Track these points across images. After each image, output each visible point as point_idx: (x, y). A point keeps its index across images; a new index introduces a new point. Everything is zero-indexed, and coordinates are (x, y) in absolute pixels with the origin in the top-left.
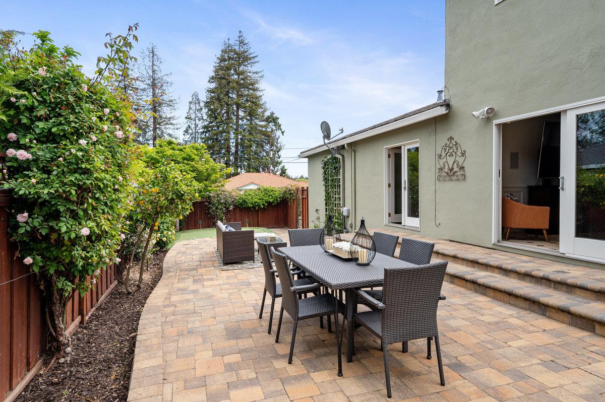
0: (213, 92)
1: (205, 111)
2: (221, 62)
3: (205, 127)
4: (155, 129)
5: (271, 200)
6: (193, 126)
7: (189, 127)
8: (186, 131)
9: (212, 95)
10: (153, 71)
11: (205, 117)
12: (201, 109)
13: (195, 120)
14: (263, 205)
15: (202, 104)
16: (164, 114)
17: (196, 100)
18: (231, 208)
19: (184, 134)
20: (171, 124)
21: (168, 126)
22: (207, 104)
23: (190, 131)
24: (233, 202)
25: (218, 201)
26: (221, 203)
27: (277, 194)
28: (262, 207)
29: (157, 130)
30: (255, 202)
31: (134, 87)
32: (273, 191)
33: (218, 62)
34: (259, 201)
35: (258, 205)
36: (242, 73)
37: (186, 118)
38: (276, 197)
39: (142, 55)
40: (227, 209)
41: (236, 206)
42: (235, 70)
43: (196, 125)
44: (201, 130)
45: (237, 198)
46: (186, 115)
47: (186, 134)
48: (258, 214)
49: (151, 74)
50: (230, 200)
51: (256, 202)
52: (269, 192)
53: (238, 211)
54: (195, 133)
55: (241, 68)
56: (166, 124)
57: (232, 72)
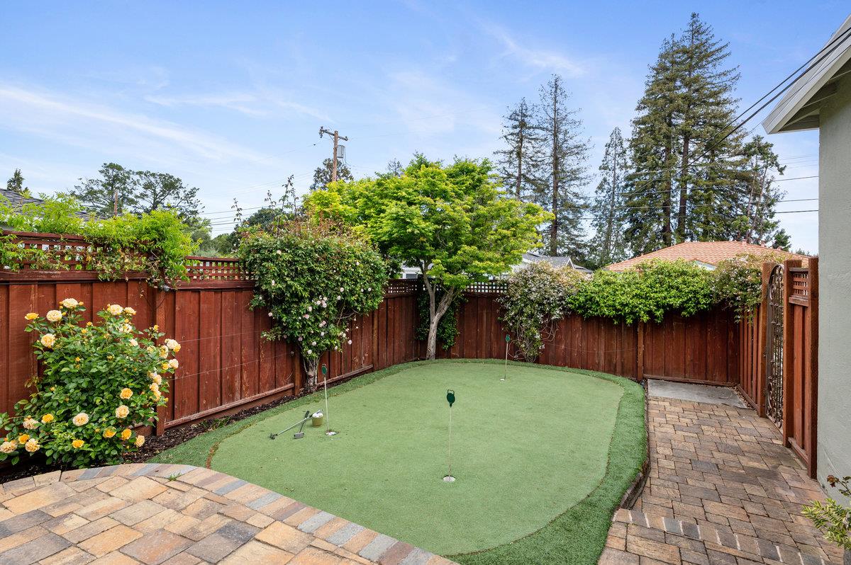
0: (644, 123)
1: (630, 153)
2: (658, 73)
3: (629, 178)
4: (556, 188)
5: (676, 302)
6: (611, 180)
7: (605, 180)
8: (601, 187)
9: (642, 126)
10: (555, 111)
11: (629, 163)
12: (624, 152)
13: (614, 170)
14: (650, 313)
15: (626, 145)
16: (568, 167)
17: (616, 141)
18: (557, 314)
19: (596, 192)
20: (578, 179)
21: (572, 182)
22: (635, 144)
23: (606, 186)
24: (562, 299)
25: (525, 295)
26: (529, 299)
27: (698, 283)
28: (645, 318)
29: (559, 189)
30: (623, 305)
31: (533, 137)
32: (684, 273)
33: (653, 74)
34: (636, 301)
35: (632, 313)
36: (696, 80)
37: (600, 168)
38: (695, 292)
39: (542, 93)
40: (548, 315)
41: (570, 309)
42: (683, 80)
43: (616, 178)
44: (623, 184)
45: (574, 290)
46: (601, 164)
47: (600, 191)
48: (636, 337)
49: (553, 116)
50: (554, 295)
51: (627, 305)
52: (670, 276)
53: (578, 324)
54: (614, 188)
55: (695, 74)
56: (571, 180)
57: (678, 83)
